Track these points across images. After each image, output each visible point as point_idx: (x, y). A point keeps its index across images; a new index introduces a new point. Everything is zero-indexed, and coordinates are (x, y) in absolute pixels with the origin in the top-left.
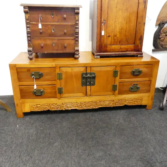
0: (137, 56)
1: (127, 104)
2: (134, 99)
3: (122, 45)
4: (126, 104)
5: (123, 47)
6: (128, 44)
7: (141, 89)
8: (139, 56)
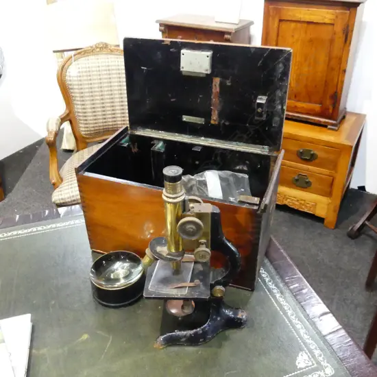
0: (326, 126)
1: (288, 204)
2: (302, 200)
3: (299, 101)
4: (286, 202)
5: (300, 104)
6: (310, 102)
7: (313, 186)
8: (329, 127)
